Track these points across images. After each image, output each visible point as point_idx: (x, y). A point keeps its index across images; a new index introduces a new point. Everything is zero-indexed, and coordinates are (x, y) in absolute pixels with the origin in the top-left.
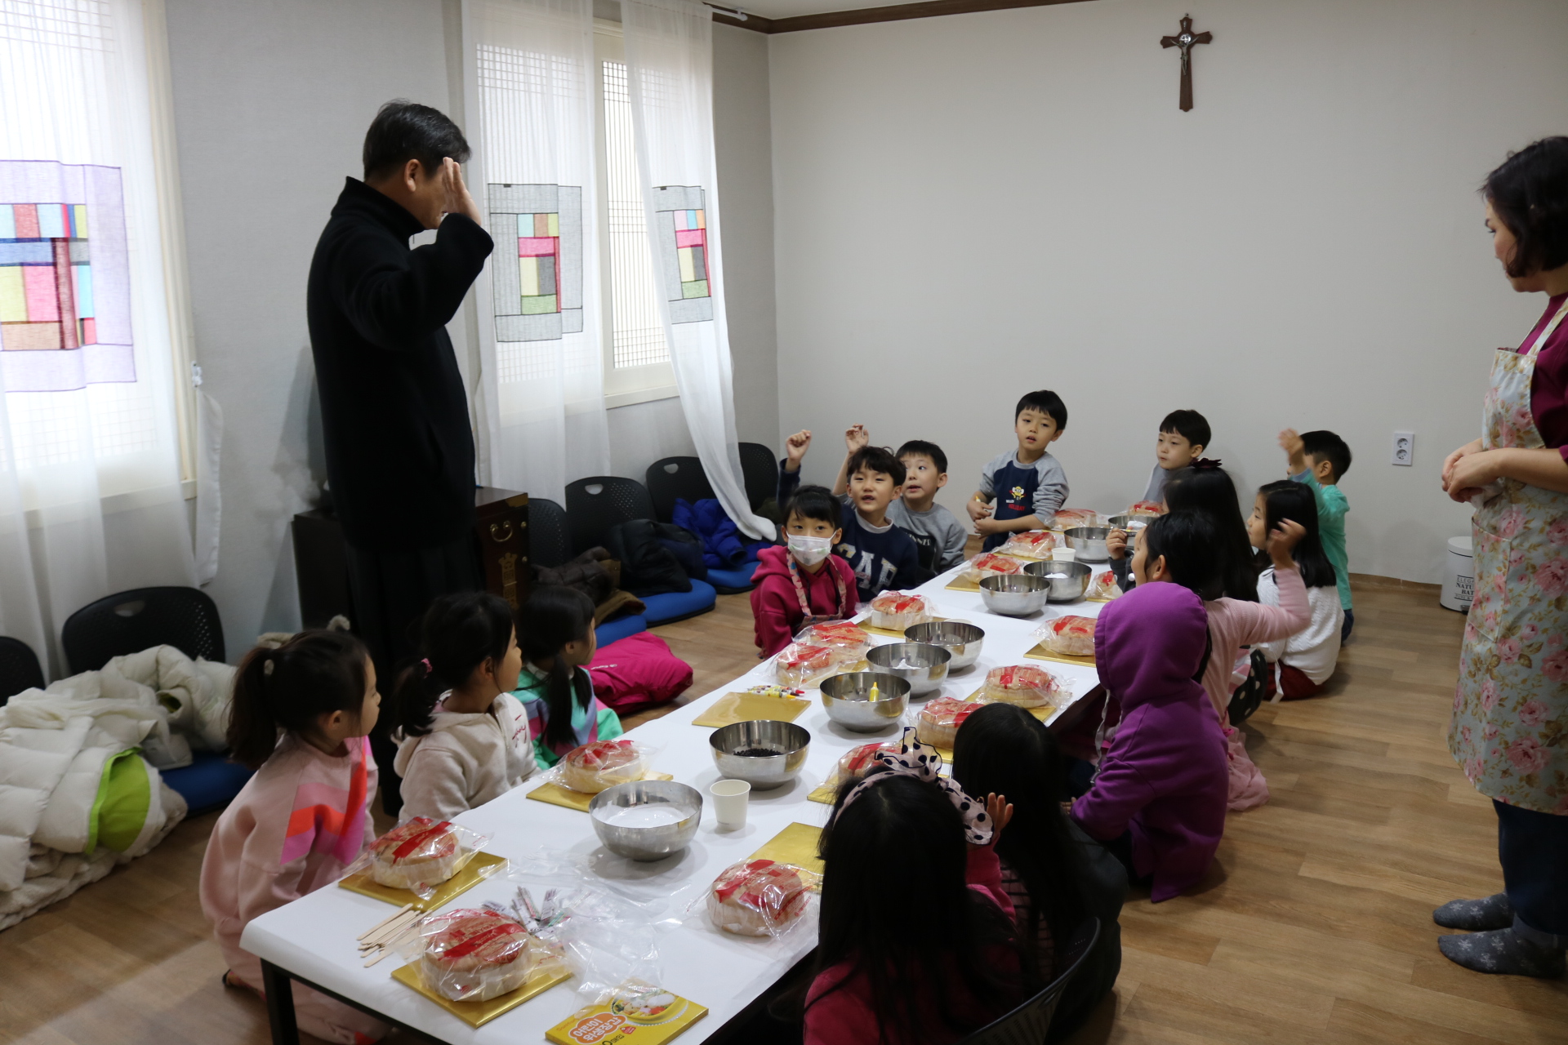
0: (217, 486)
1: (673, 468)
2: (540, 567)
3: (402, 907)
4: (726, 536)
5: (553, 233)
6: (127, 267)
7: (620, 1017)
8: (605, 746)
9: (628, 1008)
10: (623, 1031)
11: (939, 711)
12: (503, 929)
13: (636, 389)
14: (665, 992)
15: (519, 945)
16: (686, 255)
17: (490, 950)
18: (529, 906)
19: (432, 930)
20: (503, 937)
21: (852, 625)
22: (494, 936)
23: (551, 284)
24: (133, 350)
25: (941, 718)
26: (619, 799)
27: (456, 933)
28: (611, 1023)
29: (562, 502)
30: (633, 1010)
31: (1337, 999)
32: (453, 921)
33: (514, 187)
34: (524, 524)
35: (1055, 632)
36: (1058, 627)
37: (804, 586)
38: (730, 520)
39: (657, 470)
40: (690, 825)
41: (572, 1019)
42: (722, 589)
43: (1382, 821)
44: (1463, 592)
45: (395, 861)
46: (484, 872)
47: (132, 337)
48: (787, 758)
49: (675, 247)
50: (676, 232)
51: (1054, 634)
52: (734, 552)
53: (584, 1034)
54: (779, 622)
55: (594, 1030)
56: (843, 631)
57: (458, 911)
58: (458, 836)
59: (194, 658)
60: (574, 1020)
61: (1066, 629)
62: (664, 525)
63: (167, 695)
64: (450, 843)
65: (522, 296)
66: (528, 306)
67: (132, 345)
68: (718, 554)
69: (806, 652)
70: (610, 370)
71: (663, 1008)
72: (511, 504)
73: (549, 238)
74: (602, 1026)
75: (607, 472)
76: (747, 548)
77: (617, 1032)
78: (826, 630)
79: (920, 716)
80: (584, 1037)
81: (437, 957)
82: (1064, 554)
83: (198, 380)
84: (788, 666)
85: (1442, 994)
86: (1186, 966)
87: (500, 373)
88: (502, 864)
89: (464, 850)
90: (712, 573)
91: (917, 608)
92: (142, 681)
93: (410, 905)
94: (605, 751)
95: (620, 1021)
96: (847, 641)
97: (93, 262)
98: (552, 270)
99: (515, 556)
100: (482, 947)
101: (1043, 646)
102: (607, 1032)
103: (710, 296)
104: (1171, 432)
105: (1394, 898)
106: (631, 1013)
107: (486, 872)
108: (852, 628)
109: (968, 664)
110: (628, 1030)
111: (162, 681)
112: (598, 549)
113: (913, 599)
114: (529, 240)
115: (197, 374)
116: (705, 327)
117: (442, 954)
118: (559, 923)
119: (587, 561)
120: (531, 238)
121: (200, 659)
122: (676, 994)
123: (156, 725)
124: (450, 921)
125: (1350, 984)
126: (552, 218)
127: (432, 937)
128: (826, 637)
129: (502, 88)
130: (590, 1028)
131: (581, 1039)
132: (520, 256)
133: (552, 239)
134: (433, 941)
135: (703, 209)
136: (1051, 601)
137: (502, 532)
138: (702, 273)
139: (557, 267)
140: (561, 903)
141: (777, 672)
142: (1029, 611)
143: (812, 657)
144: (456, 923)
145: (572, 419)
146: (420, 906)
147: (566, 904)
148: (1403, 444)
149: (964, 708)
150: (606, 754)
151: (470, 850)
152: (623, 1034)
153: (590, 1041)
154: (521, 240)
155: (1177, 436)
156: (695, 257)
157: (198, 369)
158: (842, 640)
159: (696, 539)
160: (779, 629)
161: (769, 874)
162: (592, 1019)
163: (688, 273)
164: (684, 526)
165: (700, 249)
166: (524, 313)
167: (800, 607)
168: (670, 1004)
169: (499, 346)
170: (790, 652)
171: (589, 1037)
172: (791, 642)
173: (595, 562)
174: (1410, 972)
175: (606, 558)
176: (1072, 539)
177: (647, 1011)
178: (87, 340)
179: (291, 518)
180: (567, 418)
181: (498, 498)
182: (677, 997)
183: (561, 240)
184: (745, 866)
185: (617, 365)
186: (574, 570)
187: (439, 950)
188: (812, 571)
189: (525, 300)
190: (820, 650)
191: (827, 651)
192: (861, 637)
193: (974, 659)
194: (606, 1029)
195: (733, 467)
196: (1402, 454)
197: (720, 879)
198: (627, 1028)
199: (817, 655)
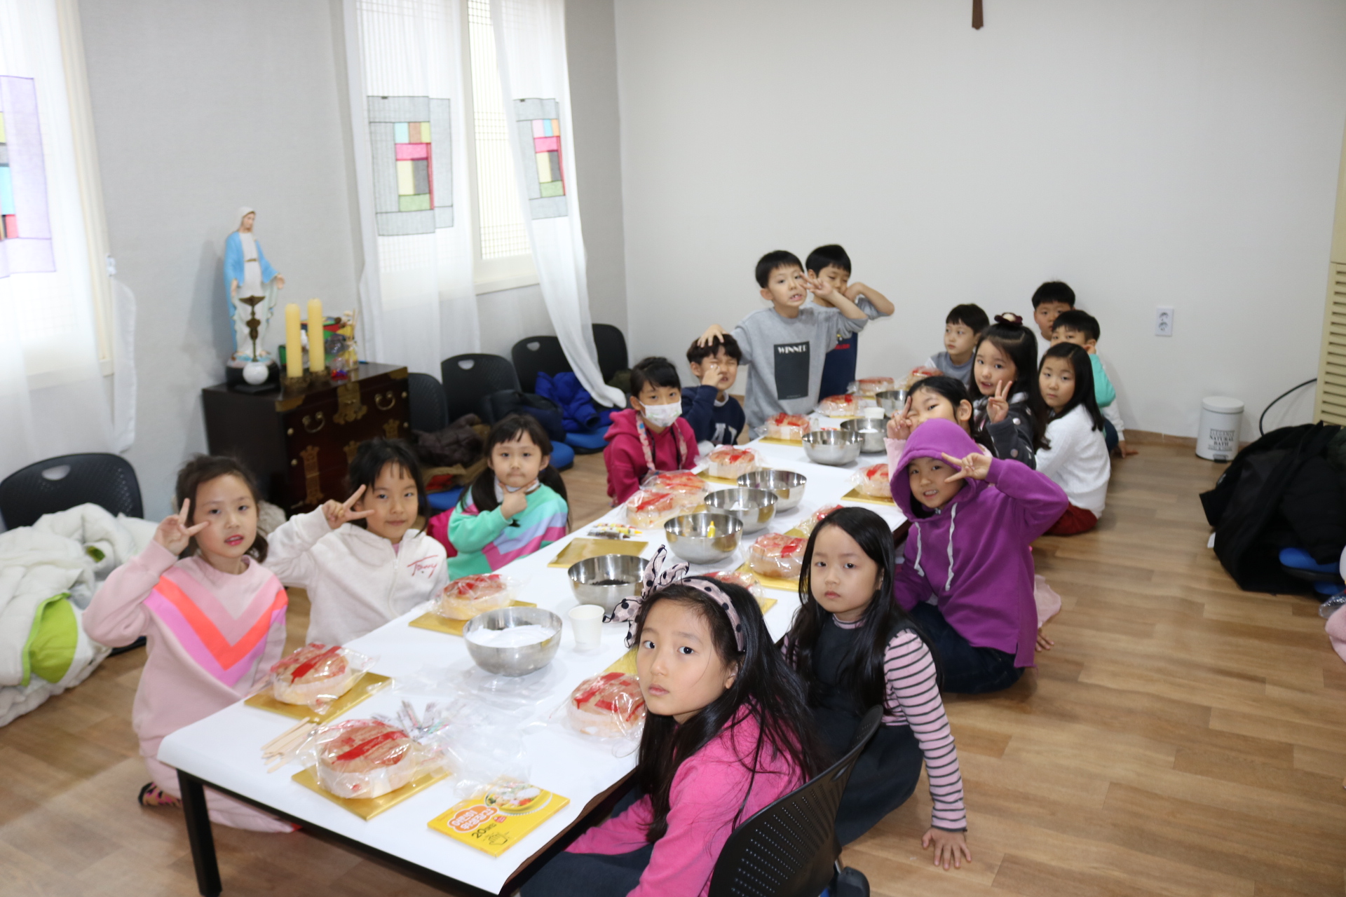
0: (132, 363)
1: (534, 346)
2: (420, 432)
3: (301, 720)
4: (582, 404)
5: (425, 139)
6: (44, 169)
7: (492, 809)
8: (477, 580)
9: (499, 801)
10: (496, 820)
11: (768, 545)
12: (389, 736)
13: (503, 278)
14: (532, 786)
15: (403, 749)
16: (544, 159)
17: (376, 754)
18: (412, 716)
19: (325, 739)
20: (389, 743)
21: (692, 475)
22: (381, 742)
23: (425, 184)
24: (51, 244)
25: (771, 551)
26: (488, 623)
27: (347, 740)
28: (485, 814)
29: (438, 375)
30: (504, 802)
31: (1112, 783)
32: (344, 731)
33: (390, 100)
34: (404, 394)
35: (868, 478)
36: (871, 473)
37: (650, 444)
38: (585, 391)
39: (520, 348)
40: (551, 644)
41: (450, 812)
42: (579, 450)
43: (1147, 635)
44: (1215, 443)
45: (293, 681)
46: (372, 689)
47: (50, 231)
48: (636, 586)
49: (533, 153)
50: (534, 139)
51: (866, 479)
52: (588, 419)
53: (461, 824)
54: (627, 475)
55: (470, 819)
56: (684, 479)
57: (348, 721)
58: (349, 658)
59: (115, 514)
60: (452, 813)
61: (877, 476)
62: (528, 396)
63: (92, 547)
64: (342, 664)
65: (400, 196)
66: (405, 204)
67: (50, 239)
68: (575, 419)
69: (652, 498)
70: (479, 262)
71: (529, 800)
72: (393, 377)
73: (421, 144)
74: (477, 816)
75: (477, 349)
76: (600, 415)
77: (490, 821)
78: (669, 478)
79: (752, 550)
80: (462, 826)
81: (331, 761)
82: (875, 412)
83: (112, 270)
84: (636, 510)
85: (1199, 777)
86: (983, 759)
87: (382, 264)
88: (387, 682)
89: (353, 671)
90: (571, 437)
91: (748, 459)
92: (69, 535)
93: (307, 719)
94: (478, 583)
95: (492, 812)
96: (687, 488)
97: (11, 164)
98: (425, 172)
99: (397, 423)
100: (370, 752)
101: (858, 490)
102: (481, 821)
103: (564, 195)
104: (957, 323)
105: (1159, 698)
106: (502, 805)
107: (375, 690)
108: (691, 477)
109: (793, 506)
110: (499, 819)
111: (88, 535)
112: (471, 416)
113: (744, 453)
114: (405, 146)
115: (111, 264)
116: (561, 222)
117: (335, 759)
118: (438, 730)
119: (461, 427)
120: (406, 144)
121: (121, 516)
122: (542, 787)
123: (82, 574)
124: (342, 731)
125: (1124, 770)
126: (424, 127)
127: (327, 744)
128: (669, 485)
129: (378, 12)
130: (466, 818)
131: (458, 828)
132: (397, 160)
133: (424, 146)
134: (327, 748)
135: (558, 119)
136: (864, 453)
137: (385, 402)
138: (558, 173)
139: (430, 169)
140: (440, 713)
141: (627, 515)
142: (846, 461)
143: (658, 501)
144: (348, 732)
145: (446, 304)
146: (317, 719)
147: (445, 714)
148: (1164, 317)
149: (790, 542)
150: (477, 586)
151: (359, 671)
152: (495, 823)
153: (466, 830)
154: (398, 146)
155: (962, 327)
156: (551, 161)
157: (112, 260)
158: (683, 487)
159: (556, 406)
160: (628, 481)
161: (621, 684)
162: (468, 811)
163: (545, 174)
164: (546, 396)
165: (555, 154)
166: (402, 209)
167: (646, 462)
168: (536, 797)
169: (381, 240)
170: (637, 498)
171: (466, 826)
172: (639, 489)
173: (468, 427)
174: (1172, 759)
175: (477, 424)
176: (883, 401)
177: (516, 802)
178: (8, 234)
179: (198, 392)
180: (442, 303)
181: (381, 371)
182: (542, 790)
183: (434, 146)
184: (599, 679)
185: (484, 257)
186: (449, 435)
187: (332, 755)
188: (658, 431)
189: (403, 199)
190: (663, 496)
191: (670, 497)
192: (699, 484)
193: (797, 502)
194: (481, 819)
195: (588, 345)
196: (1164, 326)
197: (578, 689)
198: (499, 818)
199: (662, 500)
